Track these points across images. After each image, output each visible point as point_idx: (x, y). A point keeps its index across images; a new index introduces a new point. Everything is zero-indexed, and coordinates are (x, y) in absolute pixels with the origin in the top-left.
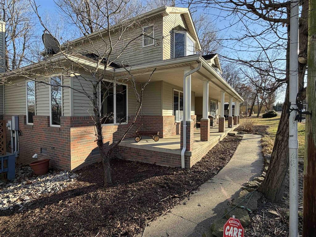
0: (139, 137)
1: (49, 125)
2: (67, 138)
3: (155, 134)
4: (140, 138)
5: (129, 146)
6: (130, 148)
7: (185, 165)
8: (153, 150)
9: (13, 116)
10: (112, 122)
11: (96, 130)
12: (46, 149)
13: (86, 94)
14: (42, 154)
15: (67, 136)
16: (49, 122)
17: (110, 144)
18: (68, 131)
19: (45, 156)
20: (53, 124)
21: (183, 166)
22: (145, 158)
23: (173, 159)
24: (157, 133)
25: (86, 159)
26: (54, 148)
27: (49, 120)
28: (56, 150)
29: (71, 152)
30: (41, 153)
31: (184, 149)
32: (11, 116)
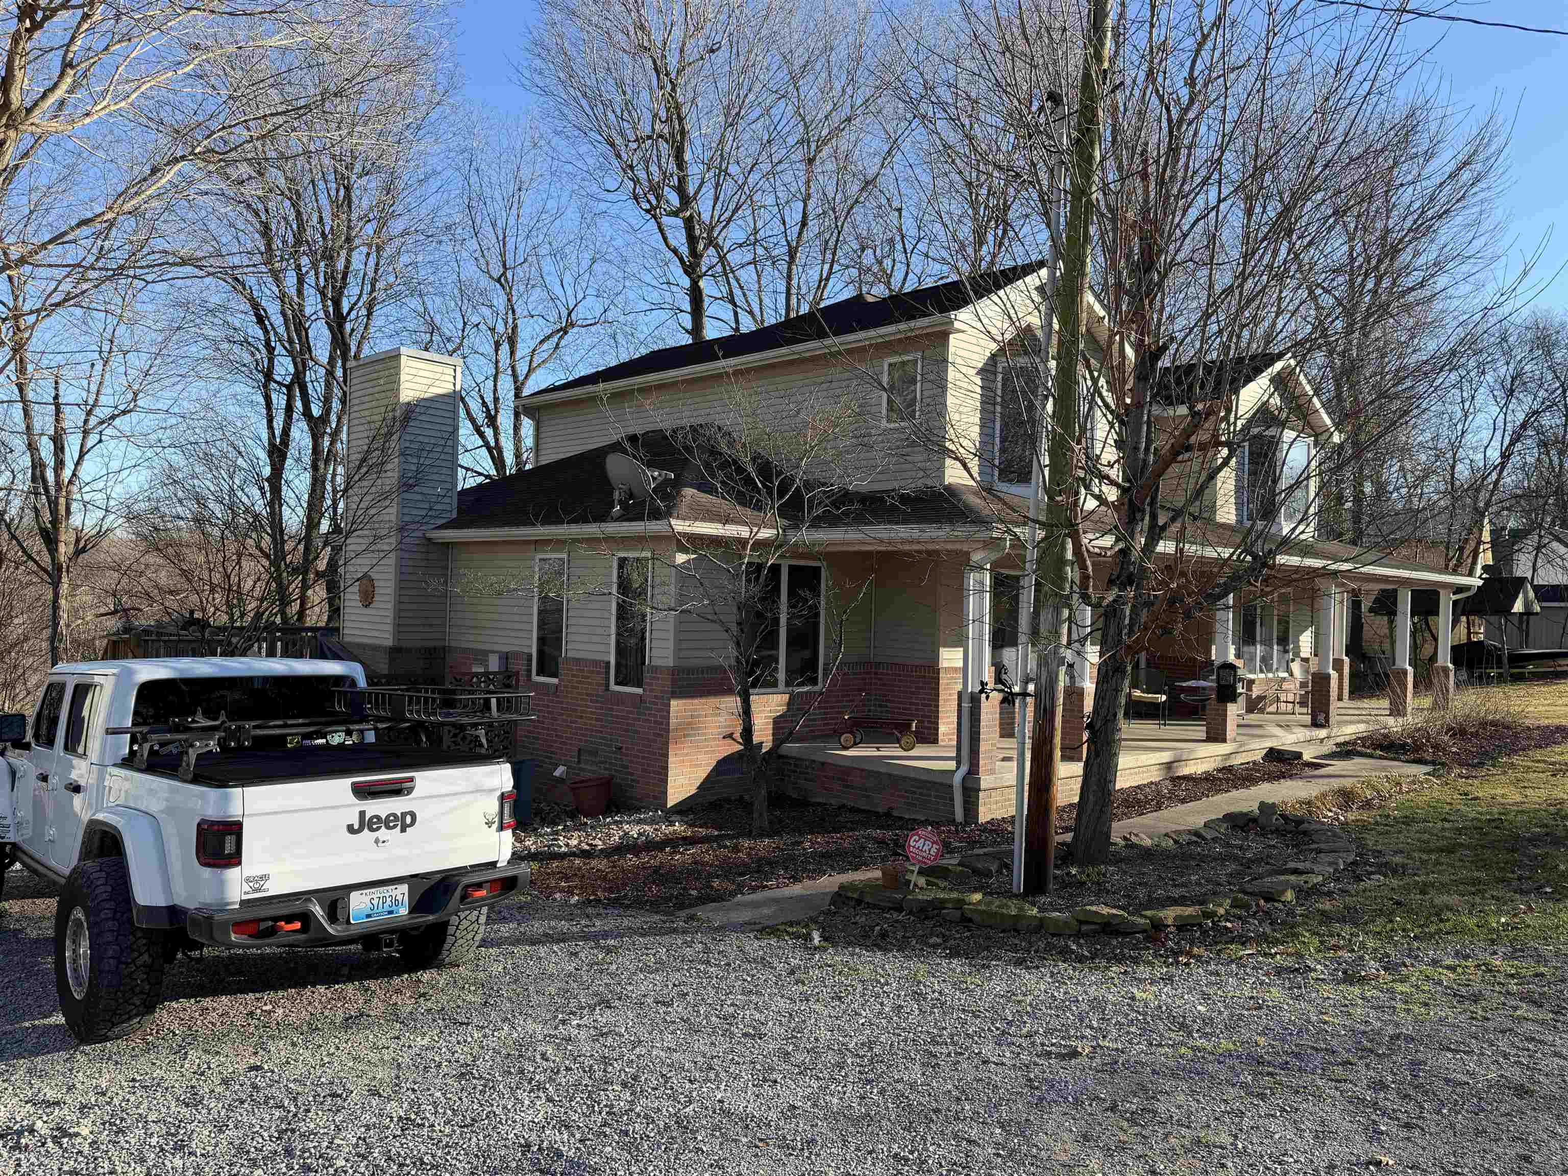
0: (851, 732)
1: (607, 685)
2: (662, 723)
3: (904, 727)
4: (855, 737)
5: (819, 758)
6: (823, 764)
7: (965, 816)
8: (883, 770)
9: (493, 652)
10: (775, 684)
11: (739, 704)
12: (594, 753)
13: (722, 623)
14: (582, 766)
15: (661, 717)
16: (608, 679)
17: (764, 751)
18: (662, 704)
19: (590, 770)
20: (617, 683)
21: (959, 815)
22: (864, 796)
23: (936, 797)
24: (910, 726)
25: (702, 784)
26: (621, 748)
27: (608, 673)
28: (627, 755)
29: (670, 760)
30: (579, 762)
31: (964, 768)
32: (486, 653)
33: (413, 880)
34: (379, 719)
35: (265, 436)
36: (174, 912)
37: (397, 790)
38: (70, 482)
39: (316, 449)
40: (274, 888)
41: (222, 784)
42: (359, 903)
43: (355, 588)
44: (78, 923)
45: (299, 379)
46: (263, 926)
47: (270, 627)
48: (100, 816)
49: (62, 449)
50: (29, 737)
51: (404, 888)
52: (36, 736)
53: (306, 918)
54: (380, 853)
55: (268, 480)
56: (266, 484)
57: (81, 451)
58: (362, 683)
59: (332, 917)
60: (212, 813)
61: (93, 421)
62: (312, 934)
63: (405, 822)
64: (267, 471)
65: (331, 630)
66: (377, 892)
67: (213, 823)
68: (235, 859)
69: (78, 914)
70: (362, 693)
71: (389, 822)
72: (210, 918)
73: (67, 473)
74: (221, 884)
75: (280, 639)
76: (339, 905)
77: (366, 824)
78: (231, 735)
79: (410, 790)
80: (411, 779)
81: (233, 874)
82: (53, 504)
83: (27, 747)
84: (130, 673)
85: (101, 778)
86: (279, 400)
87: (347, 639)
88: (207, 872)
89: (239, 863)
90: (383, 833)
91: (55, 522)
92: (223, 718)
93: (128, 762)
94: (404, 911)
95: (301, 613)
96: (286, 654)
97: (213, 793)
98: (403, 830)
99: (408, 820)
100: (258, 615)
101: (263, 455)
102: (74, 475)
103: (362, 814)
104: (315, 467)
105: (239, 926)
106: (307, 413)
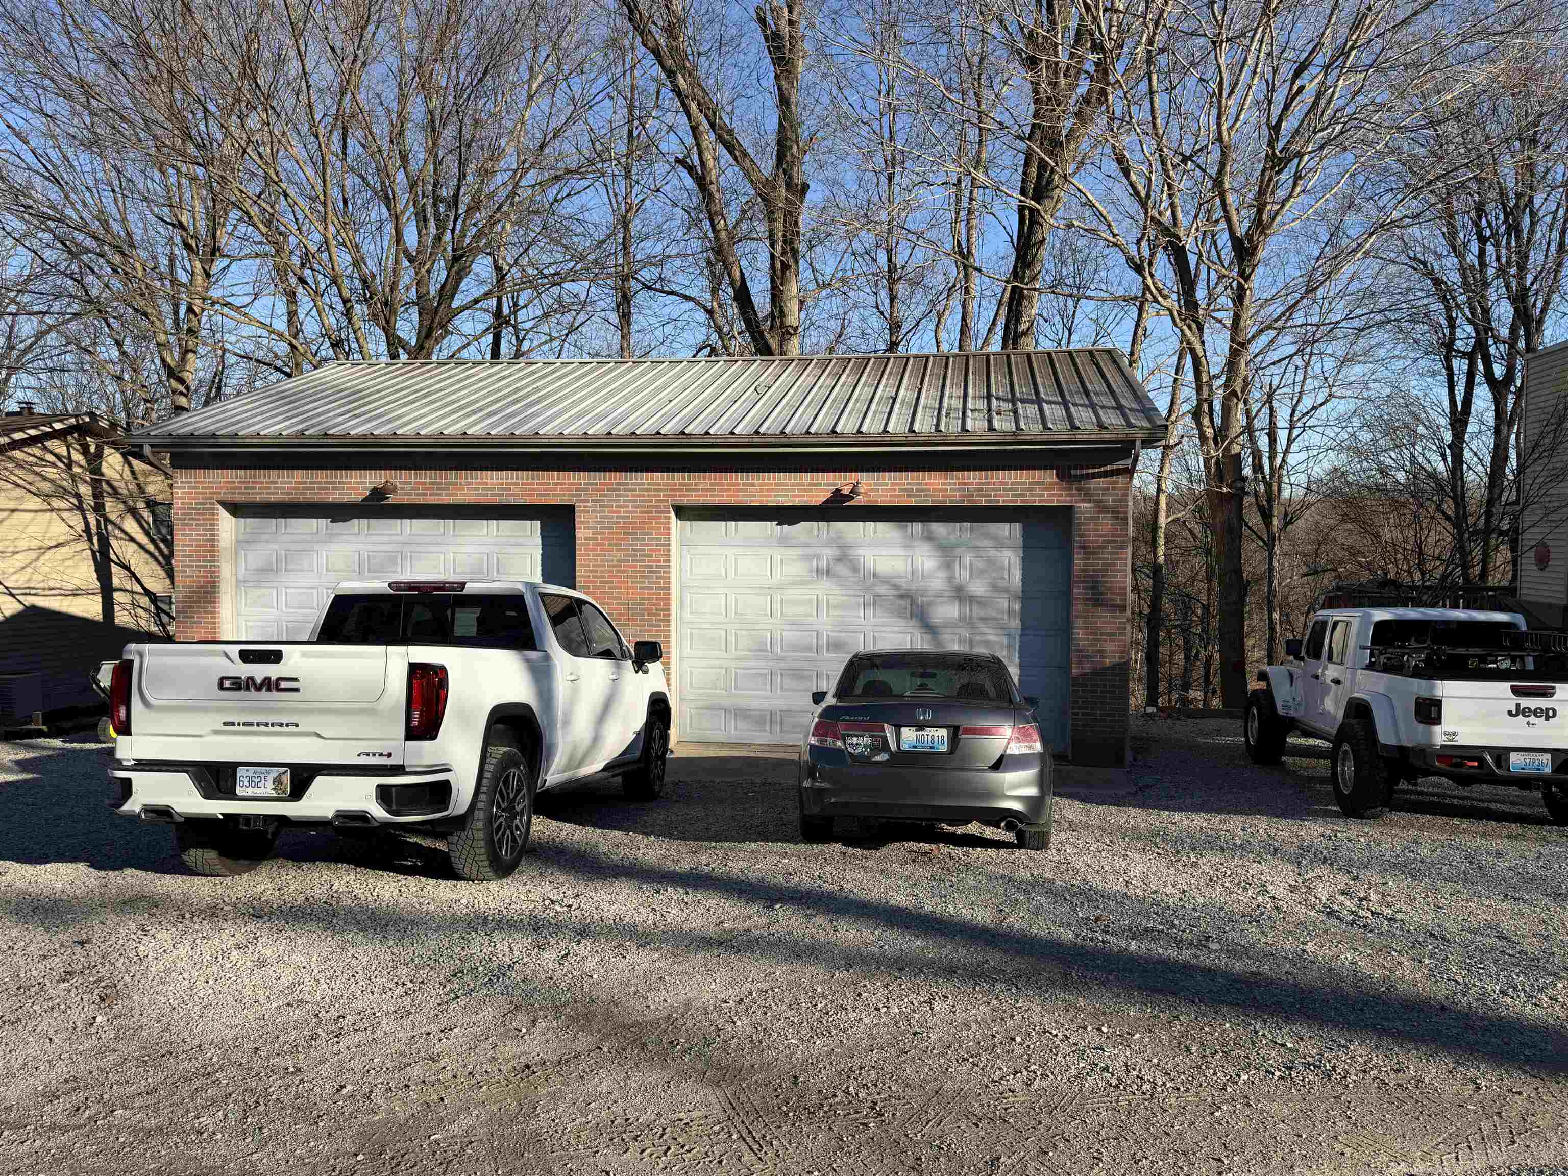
33: (1554, 752)
34: (1534, 651)
35: (1446, 404)
36: (1401, 749)
37: (1545, 693)
38: (1281, 467)
39: (1499, 414)
40: (1461, 741)
41: (1431, 678)
42: (1516, 759)
43: (1531, 554)
44: (1346, 752)
45: (1481, 346)
46: (1454, 760)
47: (1454, 586)
48: (1356, 695)
49: (1275, 441)
50: (1303, 654)
51: (1549, 756)
52: (1307, 653)
53: (1482, 761)
54: (1530, 731)
55: (1449, 446)
56: (1448, 451)
57: (1289, 439)
58: (1524, 628)
59: (1499, 766)
60: (1424, 694)
61: (1297, 415)
62: (1484, 771)
63: (1548, 714)
64: (1448, 437)
65: (1511, 590)
66: (1529, 757)
67: (1425, 699)
68: (1437, 721)
69: (1346, 747)
70: (1522, 633)
71: (1537, 712)
72: (1424, 750)
73: (1278, 460)
74: (1430, 734)
75: (1462, 597)
76: (1503, 758)
77: (1519, 711)
78: (1435, 652)
79: (1552, 695)
80: (1553, 688)
81: (1437, 729)
82: (1269, 486)
83: (1302, 659)
84: (1370, 615)
85: (1354, 675)
86: (1460, 366)
87: (1524, 598)
88: (1421, 727)
89: (1440, 723)
90: (1532, 719)
91: (1270, 500)
92: (1429, 642)
93: (1370, 667)
94: (1548, 770)
95: (1484, 574)
96: (1467, 607)
97: (1424, 683)
98: (1547, 719)
99: (1551, 713)
100: (1444, 577)
101: (1443, 421)
102: (1283, 461)
103: (1518, 705)
104: (1497, 431)
105: (1441, 757)
106: (1489, 377)
